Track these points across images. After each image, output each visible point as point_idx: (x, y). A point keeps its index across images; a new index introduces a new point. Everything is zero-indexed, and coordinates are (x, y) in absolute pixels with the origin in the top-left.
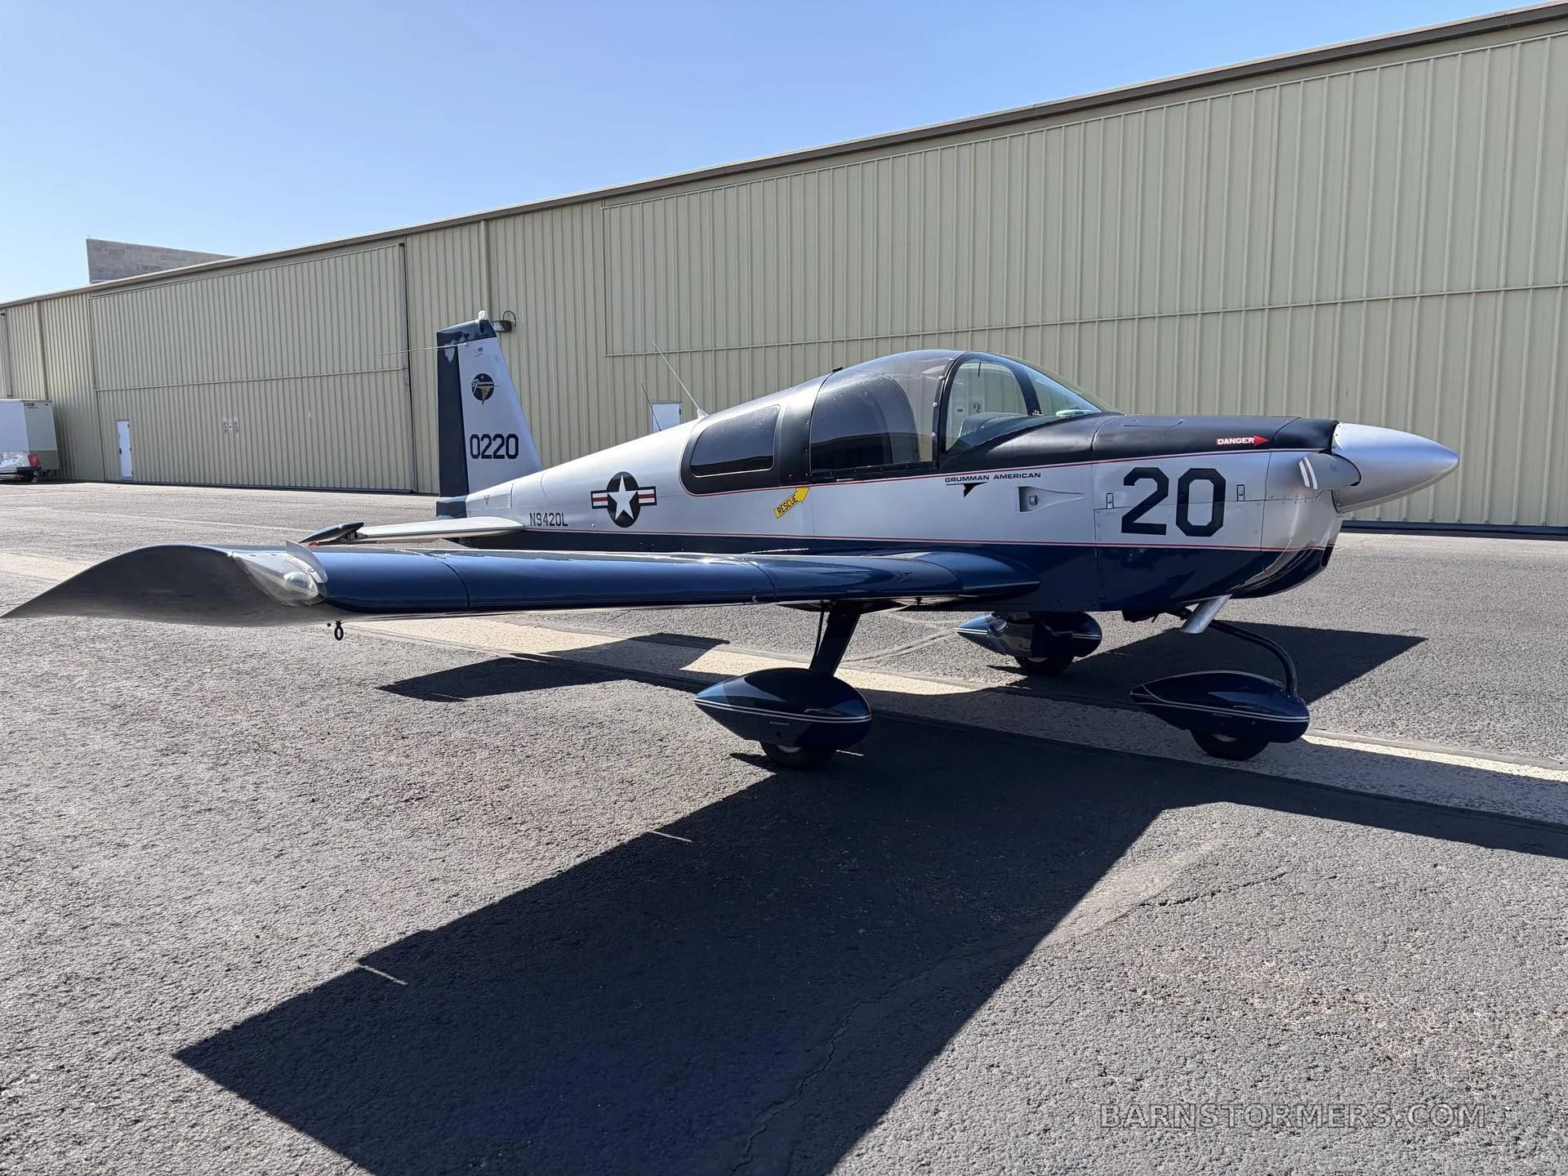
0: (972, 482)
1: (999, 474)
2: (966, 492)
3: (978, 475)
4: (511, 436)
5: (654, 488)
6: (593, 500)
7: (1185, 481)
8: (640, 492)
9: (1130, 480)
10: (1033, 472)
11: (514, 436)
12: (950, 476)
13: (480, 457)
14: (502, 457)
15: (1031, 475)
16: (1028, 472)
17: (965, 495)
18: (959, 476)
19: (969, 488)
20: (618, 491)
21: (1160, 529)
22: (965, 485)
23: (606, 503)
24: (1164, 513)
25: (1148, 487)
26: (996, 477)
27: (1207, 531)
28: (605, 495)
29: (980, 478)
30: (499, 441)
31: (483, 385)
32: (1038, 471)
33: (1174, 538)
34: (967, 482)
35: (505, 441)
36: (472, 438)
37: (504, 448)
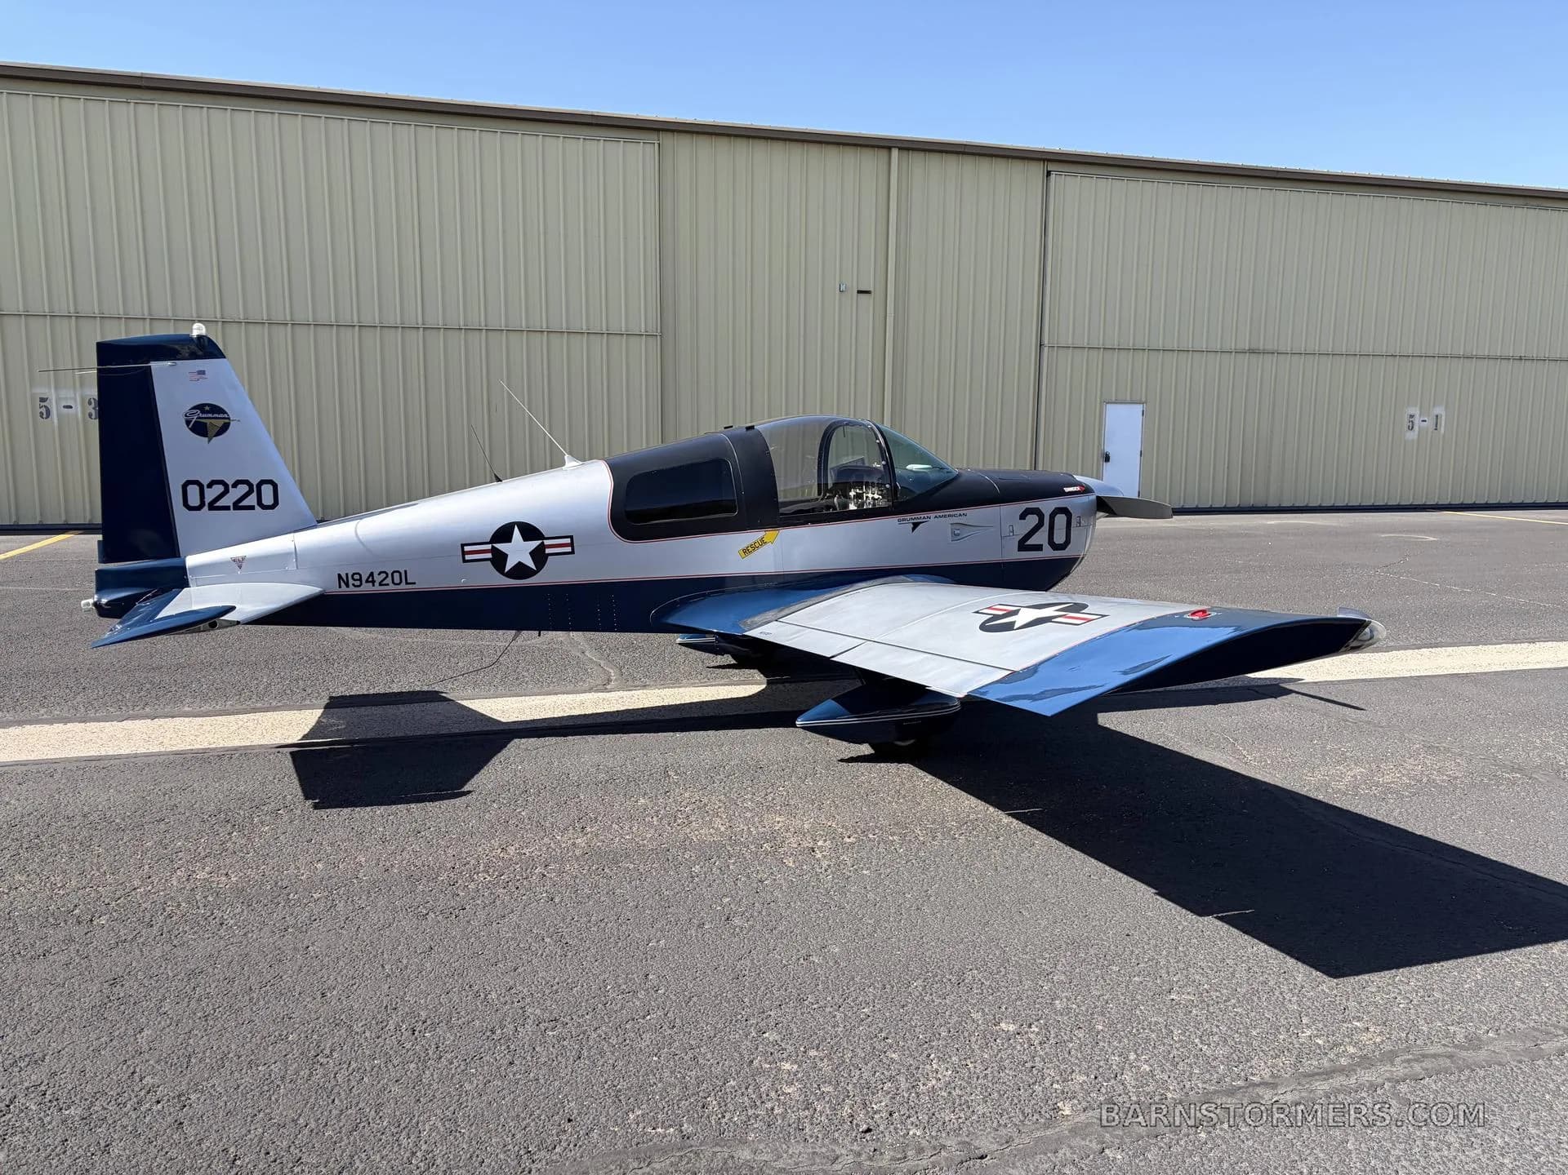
0: (918, 521)
1: (938, 515)
2: (914, 529)
3: (922, 516)
4: (263, 482)
5: (571, 537)
6: (464, 553)
7: (1052, 516)
8: (547, 542)
9: (1023, 516)
10: (962, 512)
11: (270, 482)
12: (901, 517)
13: (206, 508)
14: (252, 508)
15: (960, 515)
16: (958, 513)
17: (913, 530)
18: (908, 517)
19: (915, 525)
20: (510, 542)
21: (1039, 548)
22: (913, 523)
23: (489, 556)
24: (1041, 538)
25: (1033, 520)
26: (936, 517)
27: (1063, 547)
28: (489, 547)
29: (924, 518)
30: (244, 489)
31: (205, 418)
32: (965, 512)
33: (1048, 553)
34: (915, 521)
35: (255, 488)
36: (185, 487)
37: (254, 496)
